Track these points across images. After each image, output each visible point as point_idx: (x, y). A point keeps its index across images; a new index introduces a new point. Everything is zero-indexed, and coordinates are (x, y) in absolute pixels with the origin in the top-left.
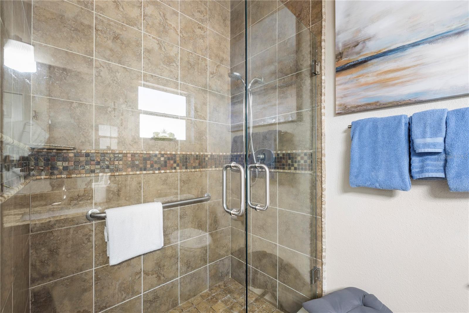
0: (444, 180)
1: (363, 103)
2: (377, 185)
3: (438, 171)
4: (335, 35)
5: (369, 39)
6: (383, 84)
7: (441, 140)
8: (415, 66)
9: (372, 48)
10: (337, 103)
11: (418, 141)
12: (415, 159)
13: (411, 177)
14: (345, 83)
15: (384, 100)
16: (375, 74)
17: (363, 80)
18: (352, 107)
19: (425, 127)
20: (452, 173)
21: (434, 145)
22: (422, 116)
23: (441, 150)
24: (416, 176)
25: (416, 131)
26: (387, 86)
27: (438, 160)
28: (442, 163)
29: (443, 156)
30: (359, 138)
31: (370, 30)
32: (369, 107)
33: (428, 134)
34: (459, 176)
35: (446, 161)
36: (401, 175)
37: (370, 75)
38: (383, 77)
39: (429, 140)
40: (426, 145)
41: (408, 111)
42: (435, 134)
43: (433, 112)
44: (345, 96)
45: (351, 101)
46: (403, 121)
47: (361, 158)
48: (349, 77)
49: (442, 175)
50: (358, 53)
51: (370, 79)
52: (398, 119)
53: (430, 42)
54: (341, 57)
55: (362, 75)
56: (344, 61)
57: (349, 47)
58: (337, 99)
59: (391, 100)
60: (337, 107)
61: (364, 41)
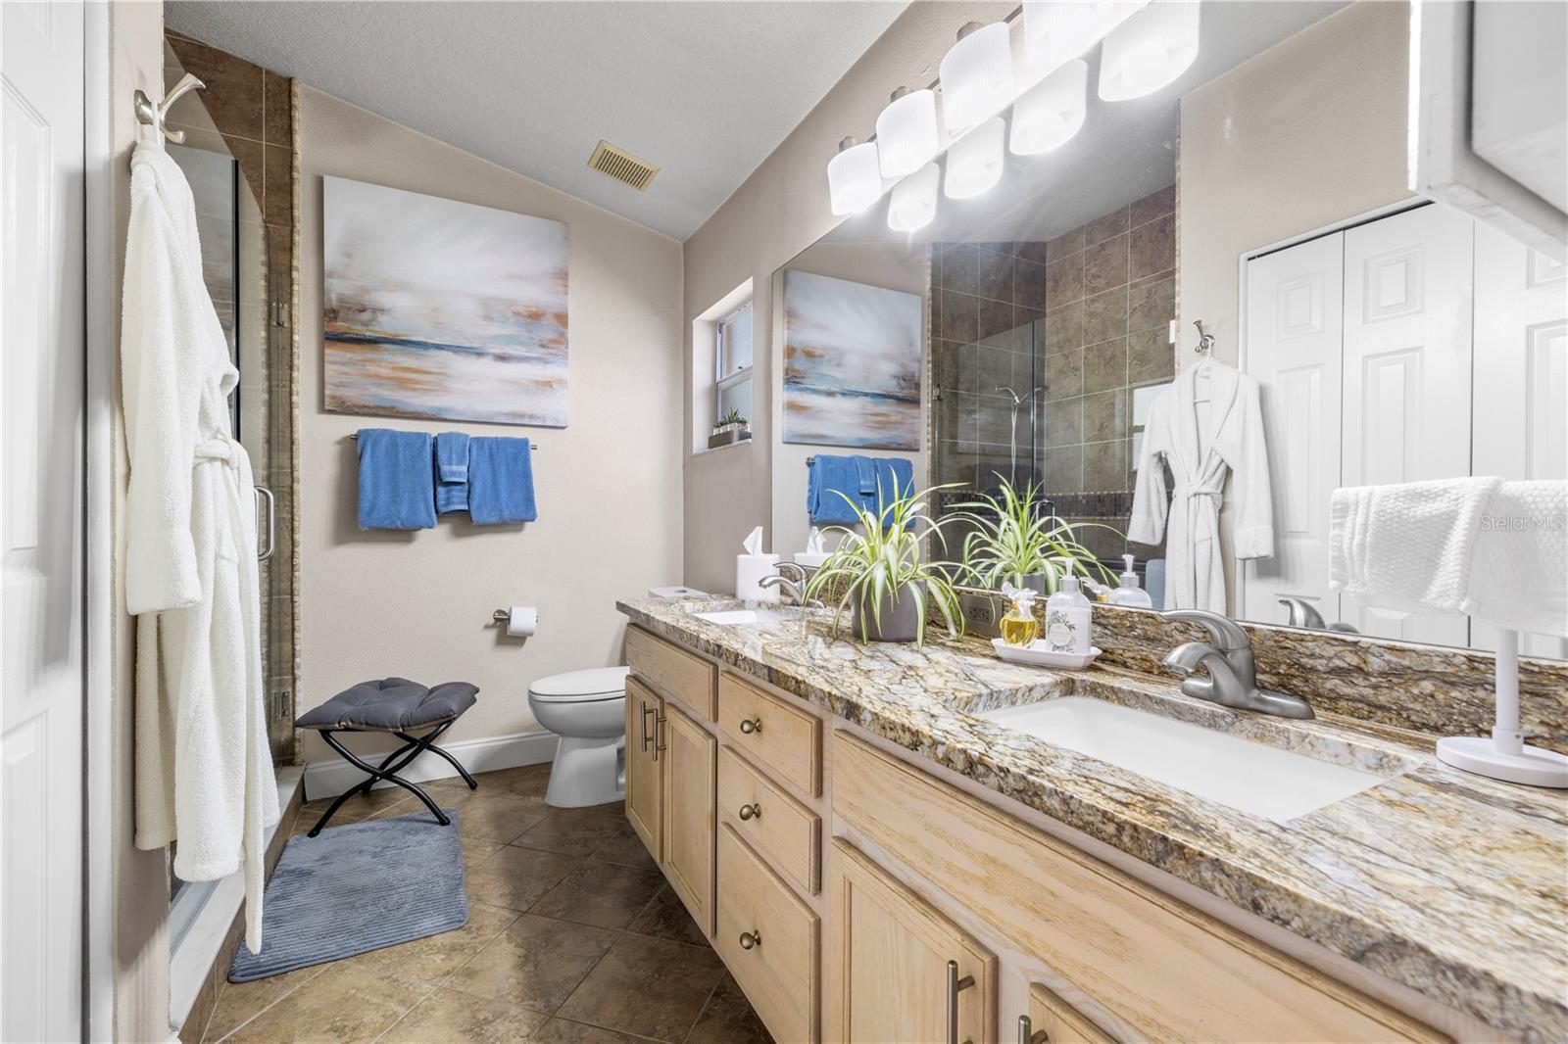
0: (467, 512)
1: (371, 405)
2: (399, 523)
3: (462, 503)
4: (321, 274)
5: (382, 311)
6: (402, 384)
7: (465, 468)
8: (439, 374)
9: (385, 326)
10: (327, 392)
11: (445, 468)
12: (441, 490)
13: (437, 512)
14: (343, 364)
15: (402, 407)
16: (391, 365)
17: (372, 369)
18: (354, 406)
19: (451, 452)
20: (474, 506)
21: (460, 474)
22: (449, 437)
23: (465, 480)
24: (443, 510)
25: (442, 456)
26: (407, 388)
27: (461, 491)
28: (466, 494)
29: (467, 487)
30: (372, 456)
31: (385, 299)
32: (381, 412)
33: (454, 462)
34: (480, 506)
35: (469, 492)
36: (427, 509)
37: (384, 364)
38: (401, 374)
39: (455, 468)
40: (453, 473)
41: (433, 429)
42: (460, 462)
43: (458, 435)
44: (342, 385)
45: (352, 395)
46: (429, 442)
47: (375, 486)
48: (349, 355)
49: (465, 507)
50: (365, 324)
51: (384, 371)
52: (422, 436)
53: (454, 352)
54: (336, 318)
55: (372, 361)
56: (340, 326)
57: (350, 309)
58: (327, 386)
59: (411, 409)
60: (327, 399)
61: (375, 310)
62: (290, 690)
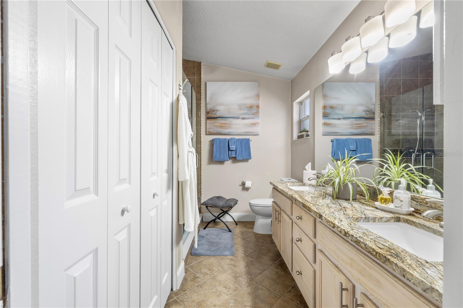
0: (236, 157)
1: (216, 132)
2: (221, 160)
3: (234, 155)
4: (206, 104)
5: (218, 111)
6: (222, 127)
7: (235, 147)
8: (229, 124)
9: (218, 114)
10: (207, 130)
11: (231, 147)
12: (230, 152)
13: (229, 157)
14: (210, 124)
15: (222, 133)
16: (219, 123)
17: (216, 124)
18: (212, 133)
19: (232, 143)
21: (234, 148)
22: (232, 139)
23: (235, 149)
24: (230, 157)
25: (230, 144)
26: (223, 128)
27: (234, 152)
28: (235, 153)
29: (235, 151)
30: (216, 145)
31: (218, 108)
32: (217, 134)
33: (233, 145)
34: (238, 156)
35: (236, 152)
36: (227, 156)
37: (218, 123)
38: (221, 125)
39: (233, 147)
40: (232, 148)
41: (228, 137)
42: (234, 145)
43: (234, 139)
44: (210, 128)
45: (212, 131)
46: (227, 140)
47: (216, 151)
48: (211, 122)
49: (235, 156)
50: (214, 114)
51: (218, 125)
52: (226, 139)
53: (233, 118)
54: (209, 113)
55: (216, 122)
56: (210, 115)
57: (211, 111)
58: (207, 129)
59: (223, 133)
60: (207, 132)
61: (216, 111)
62: (200, 196)
